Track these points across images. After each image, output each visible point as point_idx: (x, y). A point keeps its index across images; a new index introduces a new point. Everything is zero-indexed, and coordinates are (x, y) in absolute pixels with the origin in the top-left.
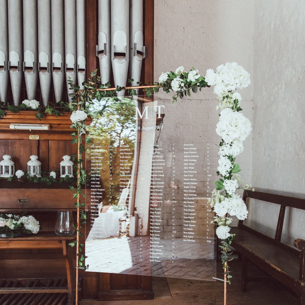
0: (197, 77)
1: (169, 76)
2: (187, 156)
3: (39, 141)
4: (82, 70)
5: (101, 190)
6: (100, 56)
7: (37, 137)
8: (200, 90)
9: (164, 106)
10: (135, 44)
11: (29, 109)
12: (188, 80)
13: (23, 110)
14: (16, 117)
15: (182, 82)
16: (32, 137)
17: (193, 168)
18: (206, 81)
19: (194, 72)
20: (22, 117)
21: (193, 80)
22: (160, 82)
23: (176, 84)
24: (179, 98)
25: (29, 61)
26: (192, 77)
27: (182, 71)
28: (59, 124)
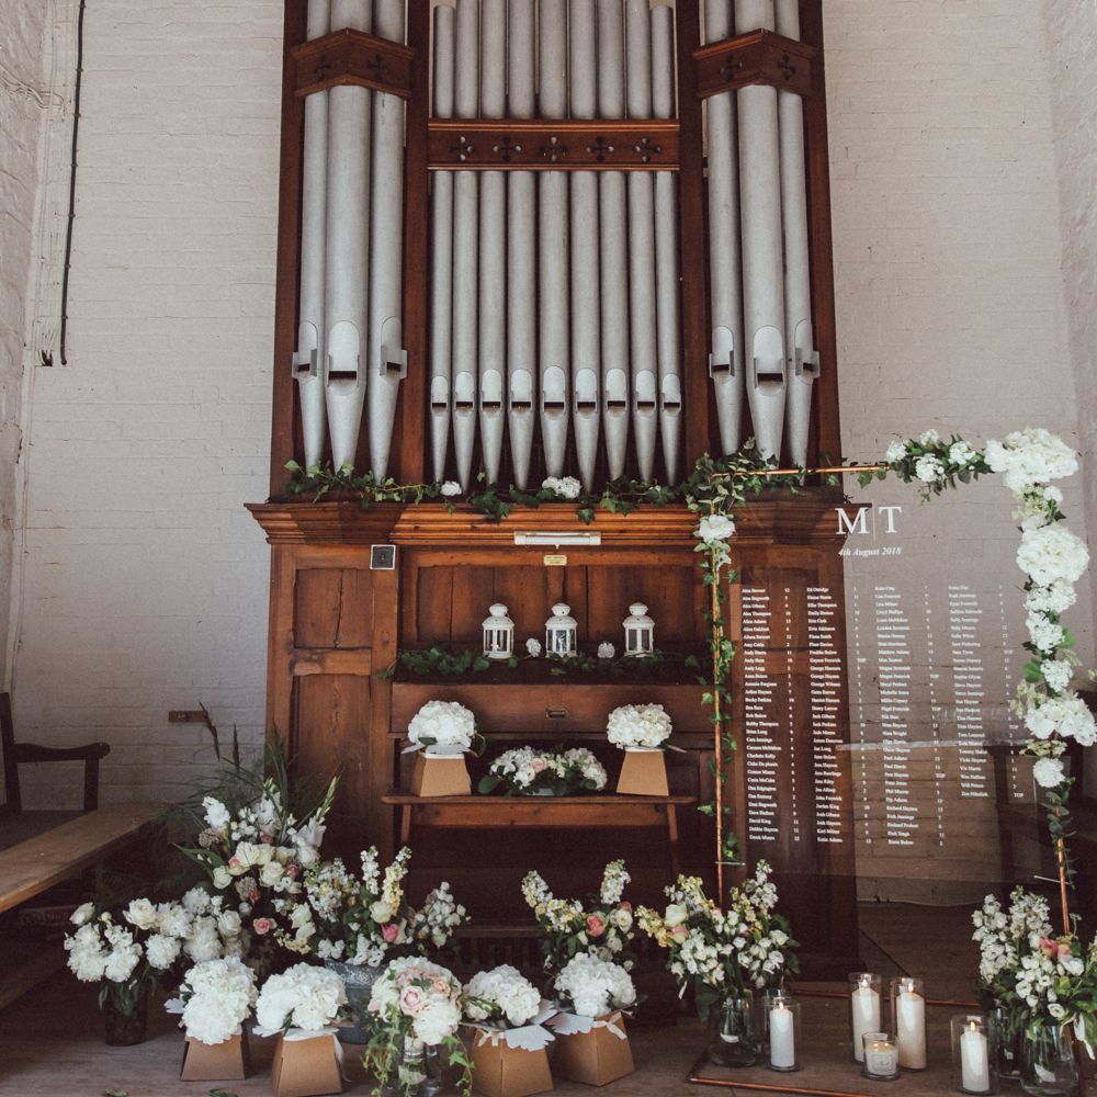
0: (970, 456)
1: (908, 450)
2: (957, 612)
3: (564, 568)
4: (674, 405)
5: (768, 685)
6: (717, 377)
7: (562, 560)
8: (976, 477)
9: (899, 508)
10: (798, 351)
11: (561, 499)
12: (951, 461)
13: (546, 501)
14: (531, 516)
15: (939, 465)
16: (549, 560)
17: (972, 636)
18: (986, 461)
19: (964, 446)
20: (544, 516)
21: (962, 462)
22: (890, 462)
23: (927, 469)
24: (933, 495)
25: (554, 389)
26: (958, 455)
27: (935, 439)
28: (621, 531)
